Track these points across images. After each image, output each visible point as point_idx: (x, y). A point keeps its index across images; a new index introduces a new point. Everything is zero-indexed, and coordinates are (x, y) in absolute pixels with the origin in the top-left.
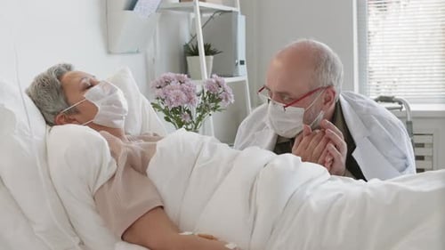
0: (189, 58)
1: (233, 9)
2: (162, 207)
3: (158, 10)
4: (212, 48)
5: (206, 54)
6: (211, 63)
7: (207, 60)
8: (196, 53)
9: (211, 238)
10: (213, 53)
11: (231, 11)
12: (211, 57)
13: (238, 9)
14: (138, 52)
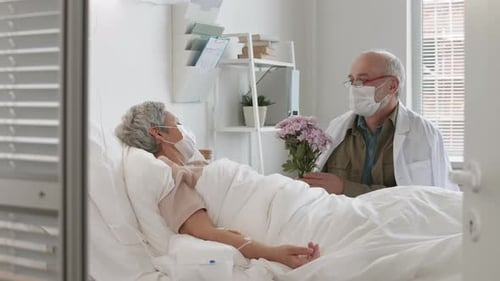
0: (245, 108)
1: (288, 65)
2: (205, 210)
3: (218, 65)
4: (266, 100)
5: (259, 105)
6: (265, 113)
7: (260, 110)
8: (250, 104)
9: (236, 233)
10: (267, 104)
11: (285, 67)
12: (265, 108)
13: (293, 65)
14: (199, 102)
